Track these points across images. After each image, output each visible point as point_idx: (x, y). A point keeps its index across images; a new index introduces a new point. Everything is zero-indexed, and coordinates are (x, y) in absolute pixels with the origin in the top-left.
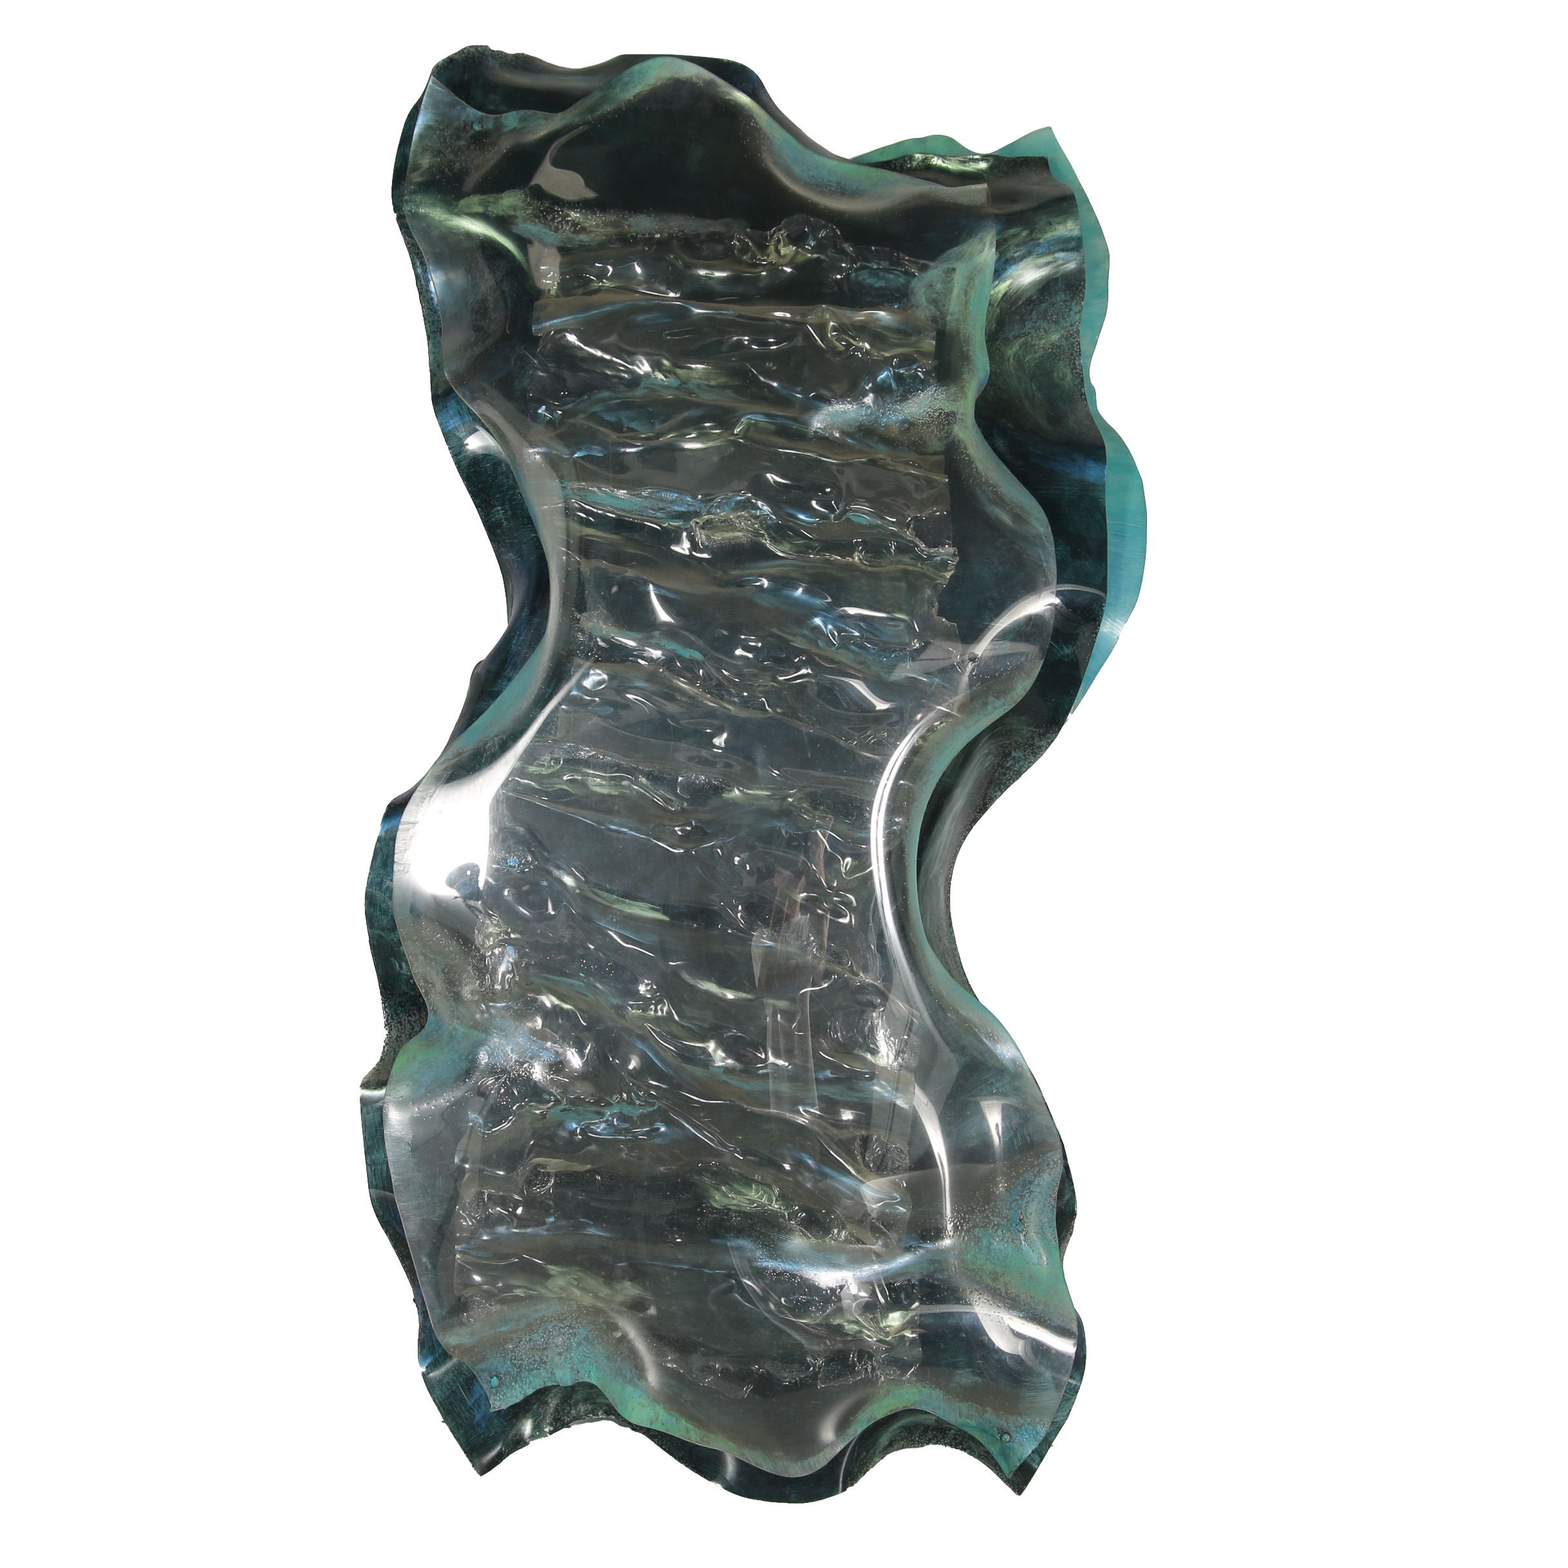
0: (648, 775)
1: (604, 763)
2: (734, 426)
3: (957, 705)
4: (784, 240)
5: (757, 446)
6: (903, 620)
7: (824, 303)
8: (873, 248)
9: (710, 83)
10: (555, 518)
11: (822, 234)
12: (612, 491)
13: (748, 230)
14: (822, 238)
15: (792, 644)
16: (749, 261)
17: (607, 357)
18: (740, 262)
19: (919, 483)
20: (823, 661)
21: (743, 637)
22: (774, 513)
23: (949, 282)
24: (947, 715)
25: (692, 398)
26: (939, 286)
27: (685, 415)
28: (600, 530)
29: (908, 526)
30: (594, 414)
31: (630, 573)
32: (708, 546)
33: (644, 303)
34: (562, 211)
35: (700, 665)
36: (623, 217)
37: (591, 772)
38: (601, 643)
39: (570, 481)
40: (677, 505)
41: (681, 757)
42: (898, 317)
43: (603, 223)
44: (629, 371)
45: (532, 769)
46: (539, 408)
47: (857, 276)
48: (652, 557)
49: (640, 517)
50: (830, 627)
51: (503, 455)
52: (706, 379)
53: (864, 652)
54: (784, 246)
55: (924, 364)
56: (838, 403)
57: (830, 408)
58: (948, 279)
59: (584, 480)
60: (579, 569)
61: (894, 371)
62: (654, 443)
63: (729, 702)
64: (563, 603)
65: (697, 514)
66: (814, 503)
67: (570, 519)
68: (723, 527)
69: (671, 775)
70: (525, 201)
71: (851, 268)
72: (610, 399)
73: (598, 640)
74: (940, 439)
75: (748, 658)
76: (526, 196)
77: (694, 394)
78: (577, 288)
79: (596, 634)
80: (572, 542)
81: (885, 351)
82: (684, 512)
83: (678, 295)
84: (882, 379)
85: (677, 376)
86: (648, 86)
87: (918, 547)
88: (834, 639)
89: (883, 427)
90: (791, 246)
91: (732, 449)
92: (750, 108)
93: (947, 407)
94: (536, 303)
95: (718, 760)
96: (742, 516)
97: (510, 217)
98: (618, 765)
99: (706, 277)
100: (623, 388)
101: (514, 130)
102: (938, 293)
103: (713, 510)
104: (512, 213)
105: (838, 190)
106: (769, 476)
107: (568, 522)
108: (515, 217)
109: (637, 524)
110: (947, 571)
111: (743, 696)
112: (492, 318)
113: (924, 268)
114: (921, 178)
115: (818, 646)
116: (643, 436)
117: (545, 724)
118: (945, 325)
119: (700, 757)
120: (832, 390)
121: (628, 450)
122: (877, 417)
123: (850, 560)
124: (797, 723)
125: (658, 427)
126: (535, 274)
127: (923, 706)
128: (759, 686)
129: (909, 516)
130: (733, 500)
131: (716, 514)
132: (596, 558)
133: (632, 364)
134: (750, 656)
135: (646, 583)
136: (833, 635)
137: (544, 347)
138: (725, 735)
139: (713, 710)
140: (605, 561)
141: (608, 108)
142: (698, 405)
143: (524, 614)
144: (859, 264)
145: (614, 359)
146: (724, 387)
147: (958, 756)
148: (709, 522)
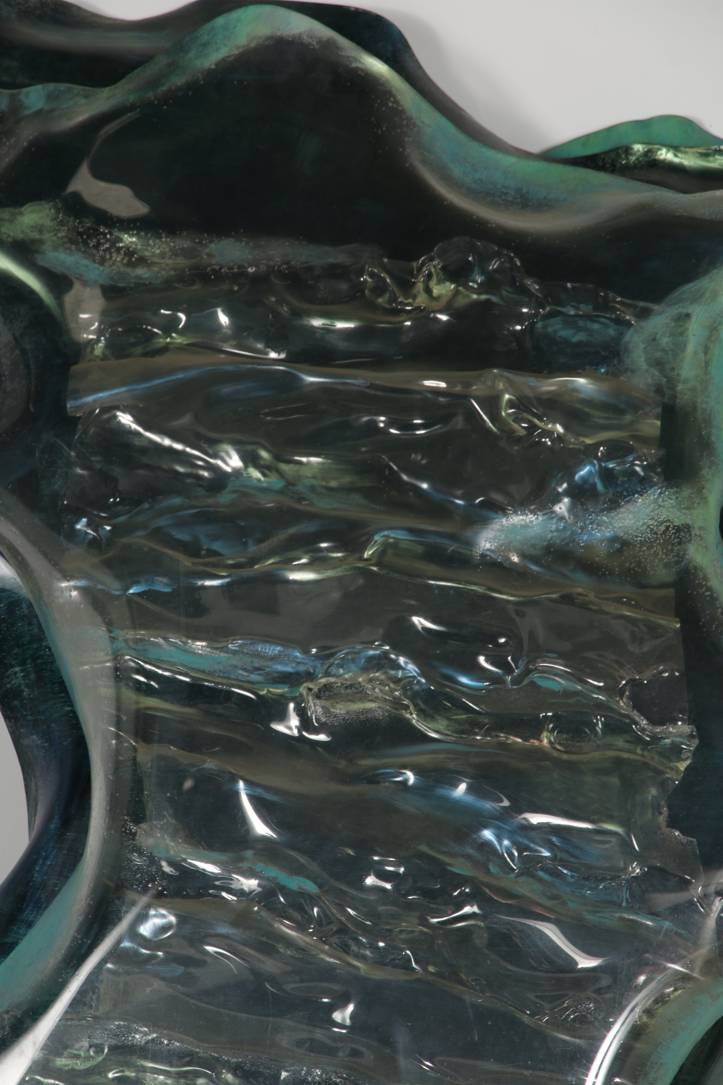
0: (236, 1069)
1: (169, 1051)
2: (364, 547)
3: (699, 963)
4: (437, 275)
5: (397, 576)
6: (615, 834)
7: (496, 366)
8: (569, 285)
9: (328, 45)
10: (100, 683)
11: (494, 265)
12: (185, 643)
13: (386, 260)
14: (495, 271)
15: (449, 868)
16: (386, 306)
17: (178, 446)
18: (373, 307)
19: (636, 629)
20: (496, 895)
21: (376, 858)
22: (423, 674)
23: (682, 334)
24: (684, 978)
25: (303, 506)
26: (665, 341)
27: (292, 530)
28: (166, 701)
29: (621, 693)
30: (158, 530)
31: (210, 764)
32: (325, 723)
33: (231, 368)
34: (111, 234)
35: (313, 900)
36: (200, 242)
37: (151, 1065)
38: (167, 869)
39: (122, 629)
40: (280, 663)
41: (284, 1040)
42: (605, 387)
43: (171, 250)
44: (209, 467)
45: (61, 1062)
46: (78, 521)
47: (545, 327)
48: (244, 739)
49: (225, 681)
50: (506, 843)
51: (24, 591)
52: (323, 479)
53: (557, 881)
54: (439, 283)
55: (644, 455)
56: (515, 512)
57: (504, 520)
58: (680, 330)
59: (143, 626)
60: (134, 759)
61: (600, 465)
62: (246, 573)
63: (358, 957)
64: (110, 810)
65: (310, 676)
66: (482, 659)
67: (122, 684)
68: (348, 695)
69: (269, 1068)
70: (55, 219)
71: (536, 315)
72: (181, 508)
73: (164, 864)
74: (667, 566)
75: (384, 890)
76: (58, 211)
77: (305, 499)
78: (134, 345)
79: (160, 855)
80: (124, 718)
81: (585, 436)
82: (290, 674)
83: (283, 356)
84: (582, 478)
85: (281, 474)
86: (238, 47)
87: (636, 723)
88: (513, 861)
89: (582, 547)
90: (448, 284)
91: (361, 581)
92: (387, 81)
93: (678, 517)
94: (74, 368)
95: (339, 1045)
96: (377, 679)
97: (33, 241)
98: (190, 1054)
99: (322, 329)
100: (201, 492)
101: (39, 113)
102: (663, 350)
103: (333, 670)
104: (36, 235)
105: (519, 200)
106: (416, 620)
107: (118, 688)
108: (41, 242)
109: (221, 691)
110: (680, 759)
111: (378, 948)
112: (8, 390)
113: (644, 314)
114: (642, 181)
115: (488, 872)
116: (230, 562)
117: (82, 992)
118: (675, 397)
119: (312, 1041)
120: (507, 493)
121: (208, 583)
122: (574, 533)
123: (536, 743)
124: (458, 989)
125: (253, 549)
126: (72, 325)
127: (647, 964)
128: (401, 931)
129: (623, 679)
130: (362, 655)
131: (339, 676)
132: (160, 741)
133: (215, 456)
134: (388, 886)
135: (234, 779)
136: (511, 855)
137: (85, 432)
138: (351, 1008)
139: (332, 967)
140: (175, 746)
141: (178, 80)
142: (312, 517)
143: (53, 826)
144: (548, 309)
145: (188, 450)
146: (350, 489)
147: (702, 1042)
148: (327, 688)
